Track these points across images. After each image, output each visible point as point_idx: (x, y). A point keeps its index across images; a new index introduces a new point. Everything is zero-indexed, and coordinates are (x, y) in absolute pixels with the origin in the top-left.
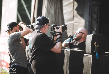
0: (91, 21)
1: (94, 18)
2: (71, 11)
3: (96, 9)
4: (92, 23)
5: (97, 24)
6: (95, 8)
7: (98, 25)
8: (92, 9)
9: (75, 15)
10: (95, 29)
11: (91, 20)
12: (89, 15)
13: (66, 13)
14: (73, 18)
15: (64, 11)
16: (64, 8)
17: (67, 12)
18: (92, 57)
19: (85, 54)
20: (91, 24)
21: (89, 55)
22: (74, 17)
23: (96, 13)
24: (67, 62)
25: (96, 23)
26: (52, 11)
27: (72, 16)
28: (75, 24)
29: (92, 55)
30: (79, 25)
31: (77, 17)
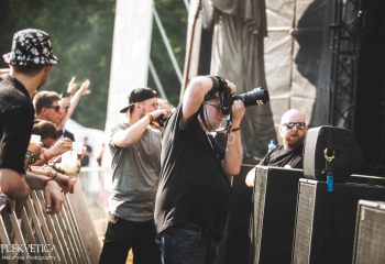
0: (336, 94)
1: (345, 85)
2: (286, 66)
3: (348, 62)
4: (338, 97)
5: (351, 101)
6: (346, 60)
7: (353, 103)
8: (338, 62)
9: (294, 75)
10: (346, 115)
11: (336, 89)
12: (332, 78)
13: (272, 72)
14: (291, 85)
15: (268, 66)
16: (266, 57)
17: (276, 68)
18: (315, 186)
19: (301, 180)
20: (335, 100)
21: (310, 181)
22: (291, 80)
23: (349, 72)
24: (261, 200)
25: (348, 97)
26: (237, 66)
27: (286, 79)
28: (293, 98)
29: (316, 182)
30: (303, 103)
31: (300, 83)
